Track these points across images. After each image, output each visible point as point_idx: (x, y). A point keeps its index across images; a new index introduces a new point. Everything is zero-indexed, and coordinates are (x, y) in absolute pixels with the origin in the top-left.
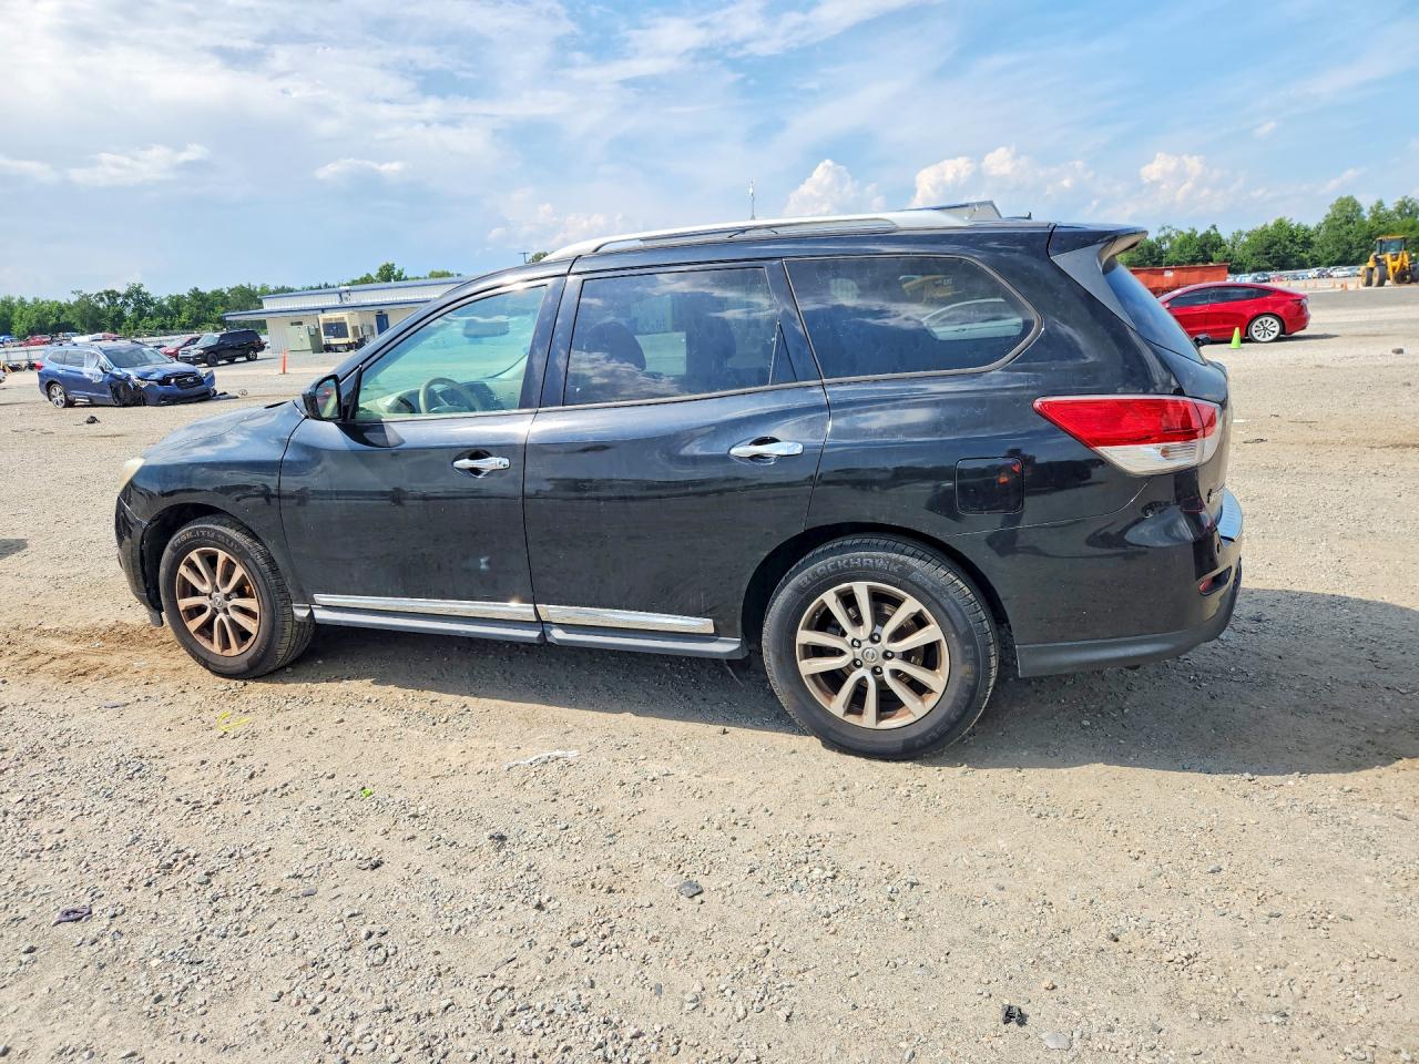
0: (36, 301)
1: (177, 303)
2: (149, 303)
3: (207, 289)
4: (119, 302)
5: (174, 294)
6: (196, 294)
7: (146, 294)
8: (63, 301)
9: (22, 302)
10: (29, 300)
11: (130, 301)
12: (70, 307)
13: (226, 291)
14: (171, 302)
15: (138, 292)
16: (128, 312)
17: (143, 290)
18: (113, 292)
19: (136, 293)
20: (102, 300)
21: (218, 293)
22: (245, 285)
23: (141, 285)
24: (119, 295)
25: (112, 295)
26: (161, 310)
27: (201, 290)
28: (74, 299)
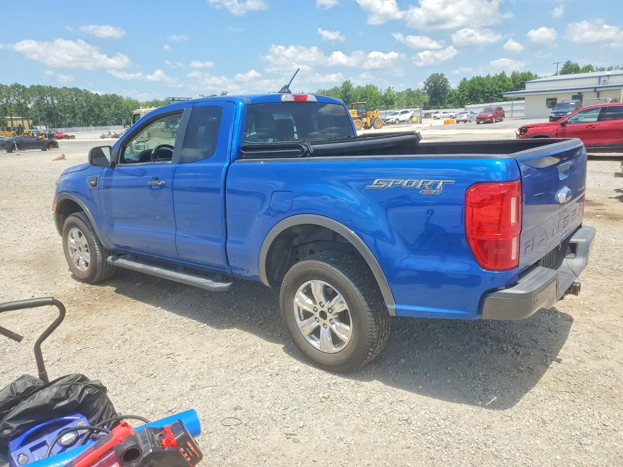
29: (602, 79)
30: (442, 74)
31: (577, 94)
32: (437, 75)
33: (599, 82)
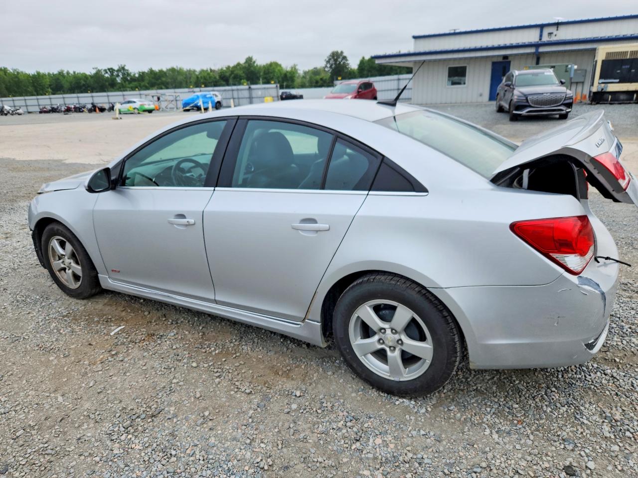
0: (74, 72)
1: (142, 75)
2: (129, 74)
3: (156, 69)
4: (114, 74)
5: (141, 71)
6: (152, 71)
7: (127, 70)
8: (88, 73)
9: (68, 73)
10: (71, 72)
11: (120, 74)
12: (92, 77)
13: (165, 70)
14: (140, 75)
15: (123, 68)
16: (119, 80)
17: (126, 68)
18: (112, 69)
20: (107, 72)
21: (161, 71)
22: (175, 67)
23: (125, 66)
24: (114, 70)
25: (111, 70)
26: (134, 79)
27: (154, 69)
28: (94, 72)
29: (546, 31)
30: (342, 52)
31: (501, 59)
32: (337, 52)
33: (541, 36)
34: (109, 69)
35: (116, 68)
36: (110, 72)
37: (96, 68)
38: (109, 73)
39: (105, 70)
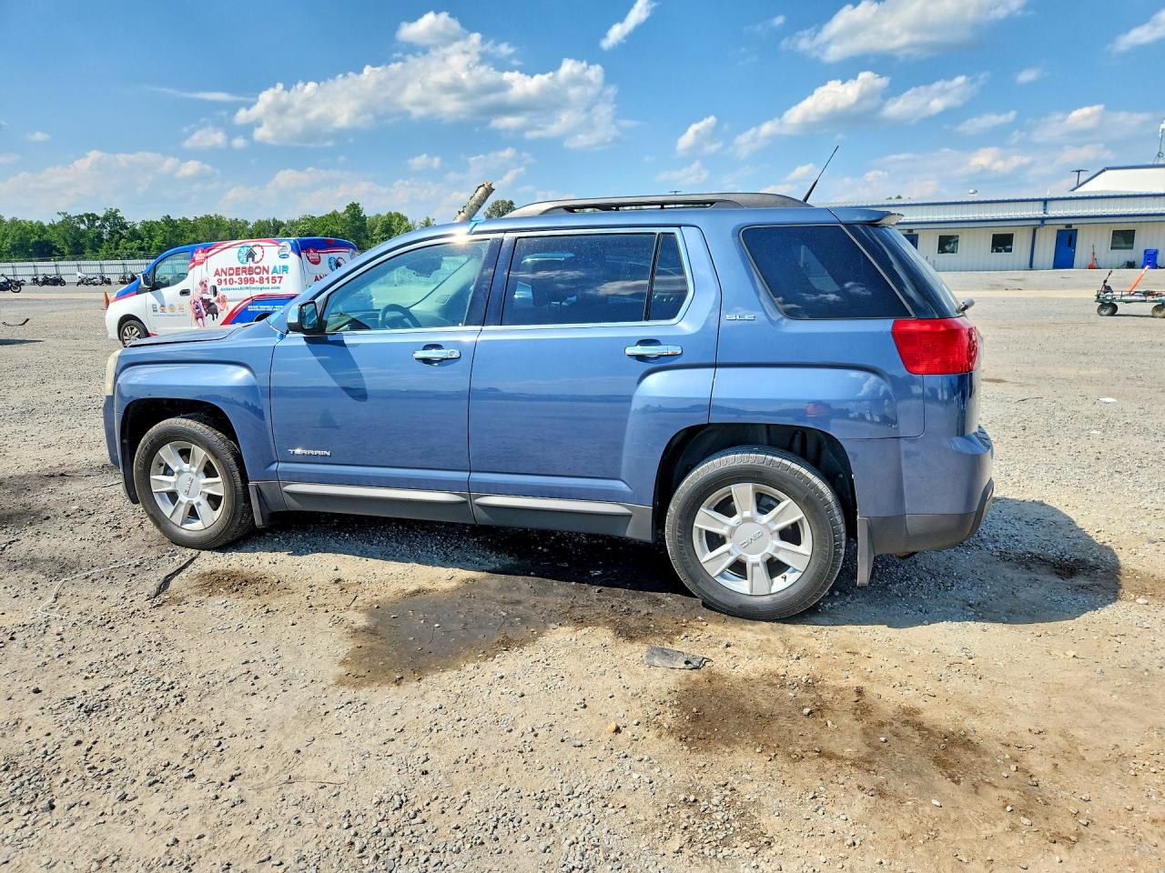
0: (14, 219)
1: (150, 228)
2: (124, 226)
3: (177, 216)
4: (97, 224)
5: (147, 220)
6: (168, 220)
7: (121, 218)
8: (45, 221)
10: (7, 218)
11: (107, 224)
12: (53, 228)
14: (144, 226)
15: (115, 217)
16: (104, 235)
17: (119, 214)
18: (93, 215)
19: (112, 217)
20: (83, 222)
21: (185, 221)
22: (212, 215)
23: (117, 211)
24: (98, 219)
25: (92, 218)
26: (135, 235)
27: (172, 217)
28: (60, 218)
34: (88, 216)
35: (101, 214)
36: (89, 220)
37: (63, 213)
38: (86, 222)
39: (80, 217)
